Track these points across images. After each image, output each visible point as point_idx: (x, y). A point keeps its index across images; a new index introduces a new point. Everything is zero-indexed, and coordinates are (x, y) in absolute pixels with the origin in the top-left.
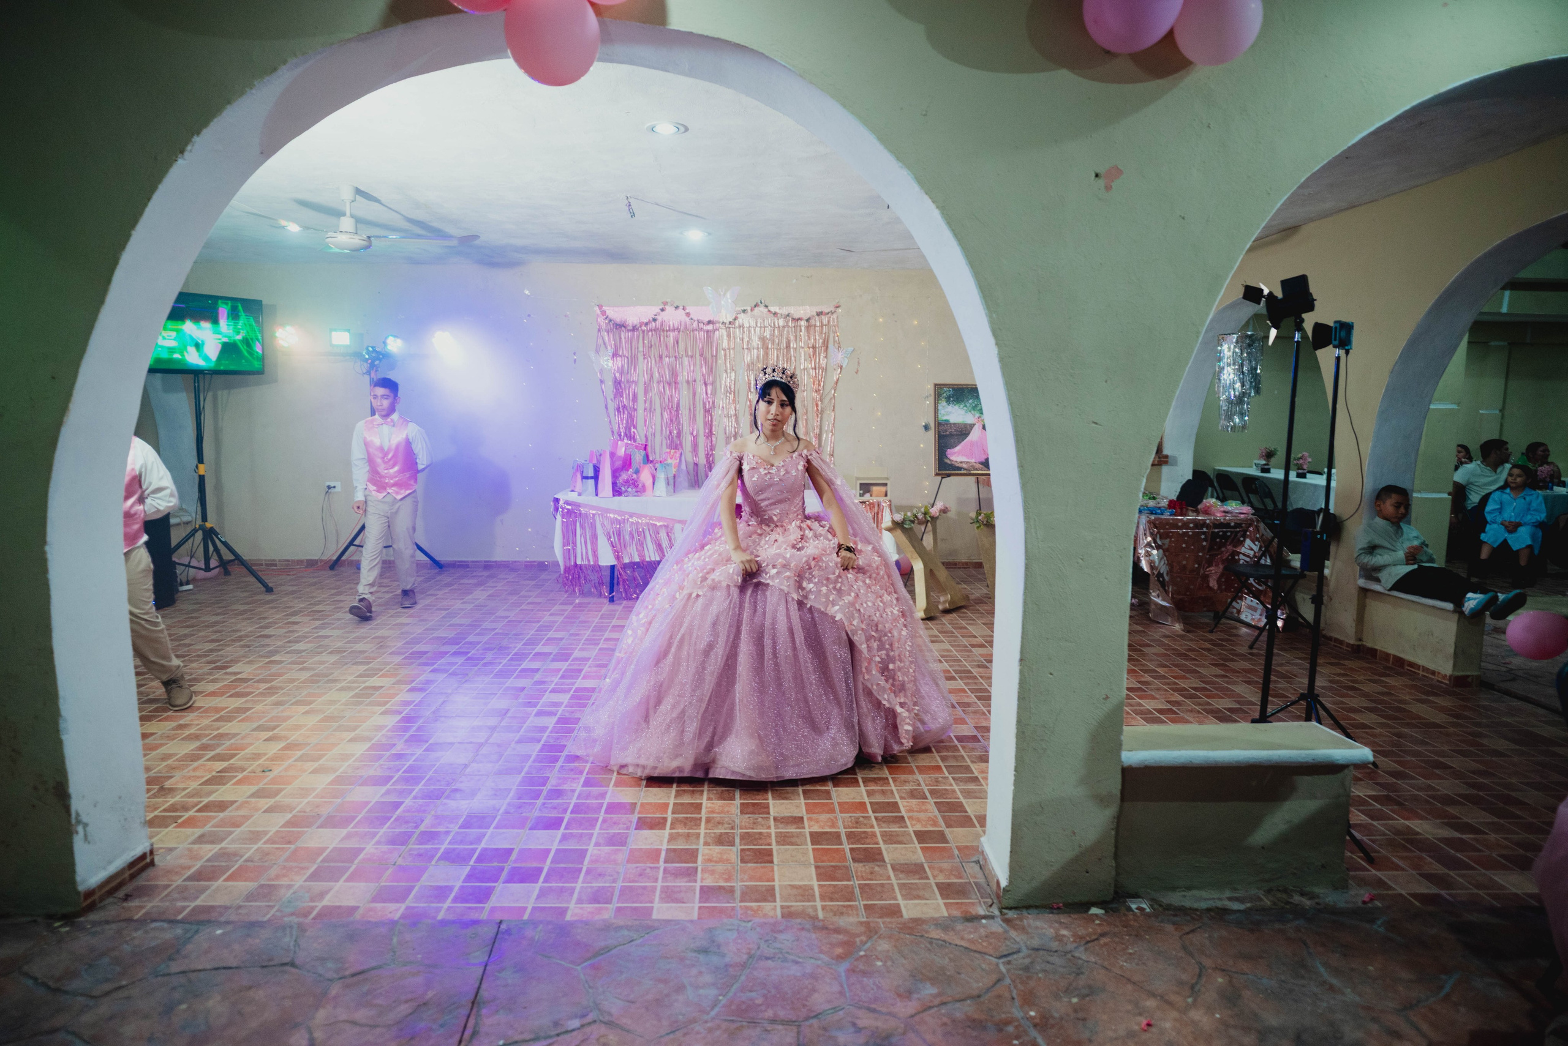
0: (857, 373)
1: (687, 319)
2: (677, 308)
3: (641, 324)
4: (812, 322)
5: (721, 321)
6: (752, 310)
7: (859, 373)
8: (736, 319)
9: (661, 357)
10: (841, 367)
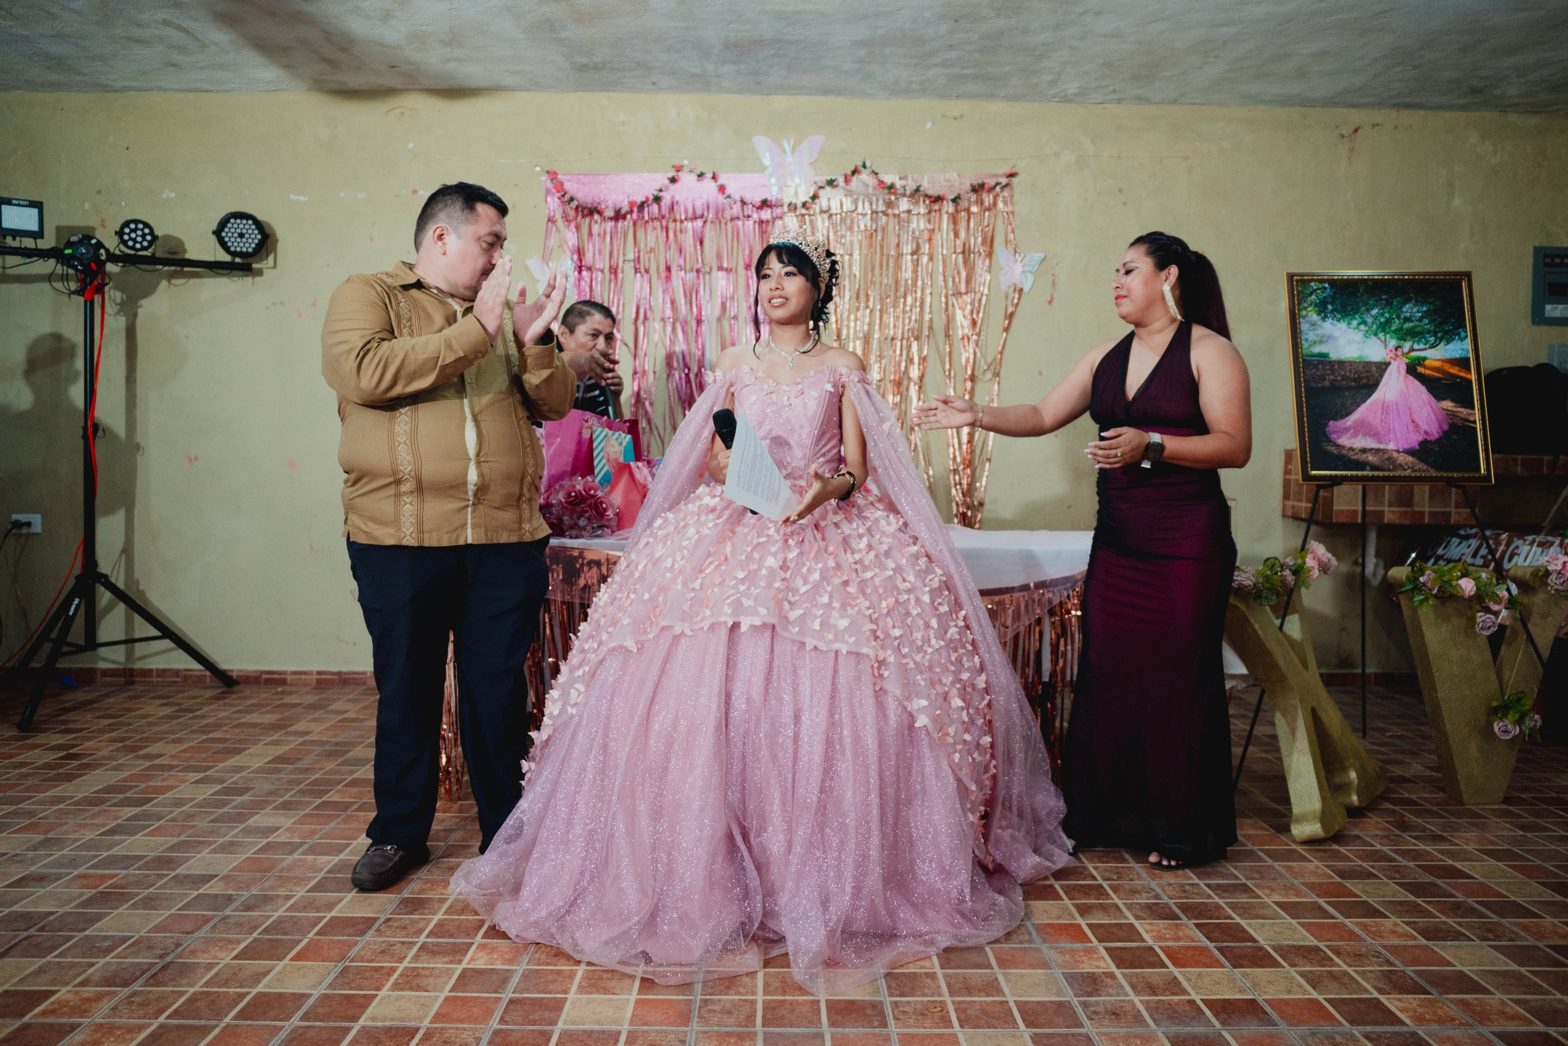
0: (1050, 302)
1: (721, 198)
2: (701, 175)
3: (632, 204)
4: (964, 204)
5: (786, 201)
6: (847, 180)
7: (1055, 302)
8: (815, 197)
9: (668, 269)
10: (1021, 290)
